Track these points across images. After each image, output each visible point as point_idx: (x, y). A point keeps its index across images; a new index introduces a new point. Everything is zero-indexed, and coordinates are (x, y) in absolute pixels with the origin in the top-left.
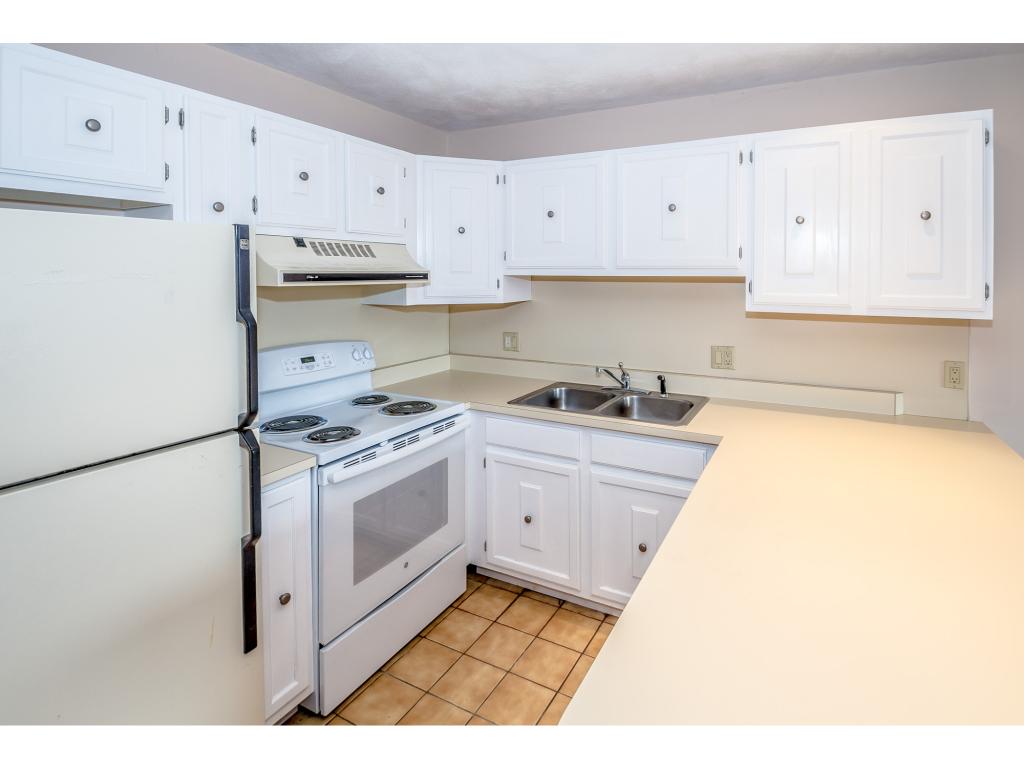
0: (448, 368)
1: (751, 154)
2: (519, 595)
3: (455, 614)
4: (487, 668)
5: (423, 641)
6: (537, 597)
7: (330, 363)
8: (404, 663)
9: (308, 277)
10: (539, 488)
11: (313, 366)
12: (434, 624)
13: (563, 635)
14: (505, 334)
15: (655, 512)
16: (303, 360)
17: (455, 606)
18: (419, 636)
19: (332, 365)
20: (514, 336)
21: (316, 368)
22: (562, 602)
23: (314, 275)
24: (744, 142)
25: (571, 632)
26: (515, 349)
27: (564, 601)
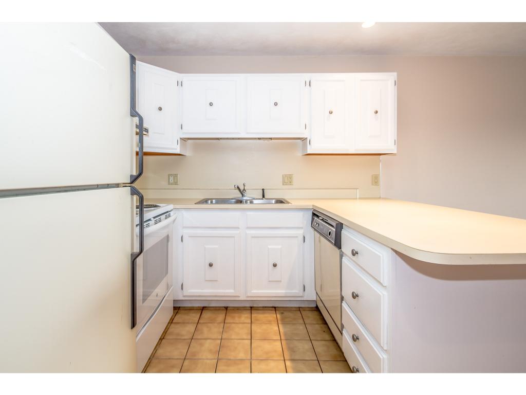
1: (310, 82)
2: (202, 310)
3: (173, 325)
4: (209, 341)
5: (163, 341)
6: (212, 309)
8: (160, 352)
10: (217, 246)
12: (165, 332)
13: (237, 319)
14: (169, 175)
15: (280, 247)
17: (171, 321)
18: (161, 339)
20: (175, 176)
22: (226, 308)
24: (307, 76)
25: (240, 317)
26: (176, 183)
27: (227, 307)
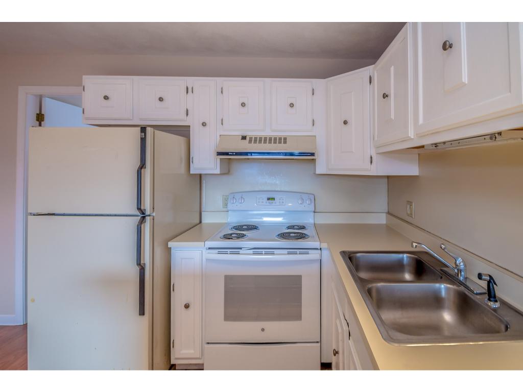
0: (385, 222)
7: (283, 202)
9: (230, 154)
11: (272, 203)
16: (269, 199)
19: (284, 204)
20: (411, 205)
21: (274, 204)
23: (233, 153)
26: (411, 215)
